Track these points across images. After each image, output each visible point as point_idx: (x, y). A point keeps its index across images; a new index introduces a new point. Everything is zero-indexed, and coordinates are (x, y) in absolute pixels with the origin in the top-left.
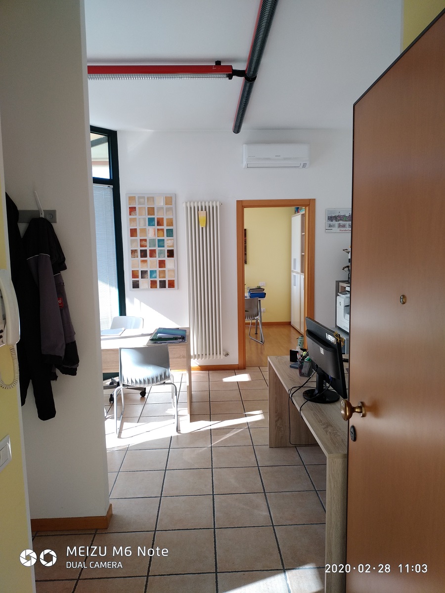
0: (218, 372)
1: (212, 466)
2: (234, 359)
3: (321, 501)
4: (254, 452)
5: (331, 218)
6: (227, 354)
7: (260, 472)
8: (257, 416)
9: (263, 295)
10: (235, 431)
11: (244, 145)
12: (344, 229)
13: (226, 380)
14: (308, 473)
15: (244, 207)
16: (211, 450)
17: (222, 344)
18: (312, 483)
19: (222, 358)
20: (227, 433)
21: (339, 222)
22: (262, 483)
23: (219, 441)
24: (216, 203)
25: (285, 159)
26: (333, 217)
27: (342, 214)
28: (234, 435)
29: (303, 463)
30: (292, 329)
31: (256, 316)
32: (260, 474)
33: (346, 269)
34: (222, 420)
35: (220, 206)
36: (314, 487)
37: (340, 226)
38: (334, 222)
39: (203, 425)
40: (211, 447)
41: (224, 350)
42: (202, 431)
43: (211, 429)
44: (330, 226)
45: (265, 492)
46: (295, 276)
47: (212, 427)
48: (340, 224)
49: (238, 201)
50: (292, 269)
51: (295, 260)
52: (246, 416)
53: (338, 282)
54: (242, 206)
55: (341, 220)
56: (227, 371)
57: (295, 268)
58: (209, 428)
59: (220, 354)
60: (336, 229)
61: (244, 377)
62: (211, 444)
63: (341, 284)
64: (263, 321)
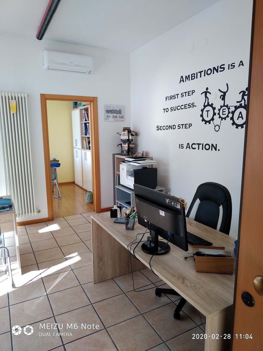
0: (33, 225)
1: (53, 314)
2: (45, 214)
3: (149, 323)
4: (84, 291)
5: (108, 111)
6: (39, 211)
7: (94, 309)
8: (75, 258)
9: (58, 165)
10: (62, 275)
11: (45, 51)
12: (116, 119)
13: (41, 231)
14: (130, 300)
15: (46, 99)
16: (48, 298)
17: (35, 203)
18: (136, 308)
19: (35, 215)
20: (56, 278)
21: (113, 114)
22: (100, 320)
23: (52, 287)
24: (24, 94)
25: (77, 66)
26: (109, 110)
27: (115, 109)
28: (62, 279)
29: (123, 291)
30: (76, 186)
31: (54, 180)
32: (96, 311)
33: (120, 146)
34: (49, 267)
35: (27, 97)
36: (139, 311)
37: (114, 117)
38: (110, 114)
39: (34, 275)
40: (47, 295)
41: (36, 209)
42: (34, 281)
43: (42, 278)
44: (108, 117)
45: (105, 328)
46: (77, 151)
47: (43, 275)
48: (113, 115)
49: (41, 94)
50: (74, 146)
51: (76, 140)
52: (66, 259)
53: (114, 155)
54: (45, 98)
55: (114, 113)
56: (40, 224)
57: (76, 145)
58: (40, 277)
59: (34, 211)
60: (111, 119)
61: (54, 227)
62: (46, 292)
63: (116, 156)
64: (59, 182)
